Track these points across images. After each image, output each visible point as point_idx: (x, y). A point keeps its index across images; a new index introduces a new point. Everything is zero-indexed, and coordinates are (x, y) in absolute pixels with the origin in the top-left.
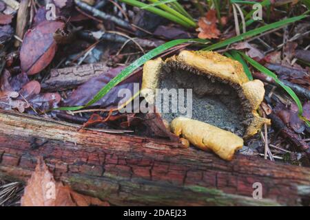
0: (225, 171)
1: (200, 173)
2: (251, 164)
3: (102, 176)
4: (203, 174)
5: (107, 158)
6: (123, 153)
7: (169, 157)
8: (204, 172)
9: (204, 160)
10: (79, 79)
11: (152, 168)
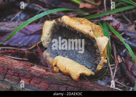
0: (73, 86)
1: (58, 85)
2: (91, 85)
3: (3, 81)
4: (59, 87)
5: (8, 71)
6: (18, 70)
7: (43, 75)
8: (60, 86)
9: (63, 80)
10: (8, 29)
11: (31, 80)
